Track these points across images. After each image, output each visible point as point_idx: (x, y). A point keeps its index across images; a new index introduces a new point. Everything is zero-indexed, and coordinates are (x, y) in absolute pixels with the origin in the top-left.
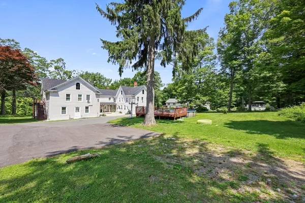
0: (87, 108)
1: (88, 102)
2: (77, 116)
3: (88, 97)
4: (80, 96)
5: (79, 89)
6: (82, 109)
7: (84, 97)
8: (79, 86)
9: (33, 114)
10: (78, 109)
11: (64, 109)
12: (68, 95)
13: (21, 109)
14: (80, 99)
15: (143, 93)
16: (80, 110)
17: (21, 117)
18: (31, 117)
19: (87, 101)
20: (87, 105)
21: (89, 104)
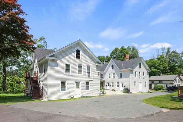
0: (87, 83)
1: (89, 76)
2: (78, 93)
3: (88, 68)
4: (80, 67)
5: (79, 58)
6: (82, 85)
7: (84, 69)
8: (79, 54)
9: (25, 91)
10: (78, 84)
11: (63, 83)
12: (68, 66)
13: (9, 86)
14: (80, 71)
15: (140, 67)
16: (80, 86)
17: (11, 93)
18: (23, 94)
19: (87, 74)
20: (88, 79)
21: (90, 79)
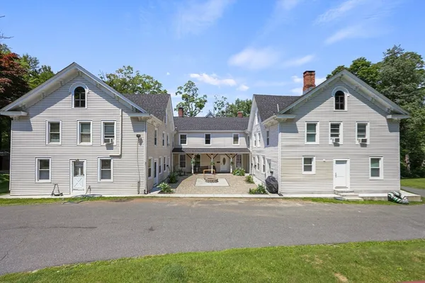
0: (106, 164)
1: (110, 146)
2: (79, 187)
3: (109, 128)
4: (85, 126)
6: (92, 167)
7: (97, 131)
10: (78, 167)
12: (54, 126)
14: (85, 136)
15: (339, 107)
16: (85, 171)
20: (106, 154)
21: (112, 153)
